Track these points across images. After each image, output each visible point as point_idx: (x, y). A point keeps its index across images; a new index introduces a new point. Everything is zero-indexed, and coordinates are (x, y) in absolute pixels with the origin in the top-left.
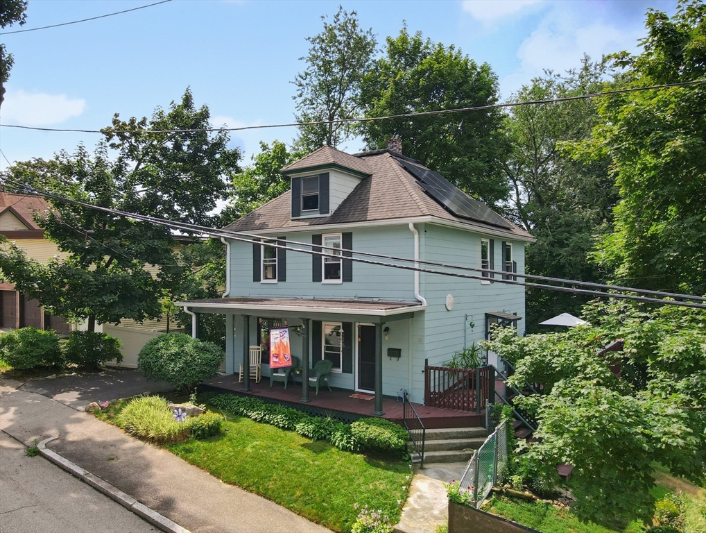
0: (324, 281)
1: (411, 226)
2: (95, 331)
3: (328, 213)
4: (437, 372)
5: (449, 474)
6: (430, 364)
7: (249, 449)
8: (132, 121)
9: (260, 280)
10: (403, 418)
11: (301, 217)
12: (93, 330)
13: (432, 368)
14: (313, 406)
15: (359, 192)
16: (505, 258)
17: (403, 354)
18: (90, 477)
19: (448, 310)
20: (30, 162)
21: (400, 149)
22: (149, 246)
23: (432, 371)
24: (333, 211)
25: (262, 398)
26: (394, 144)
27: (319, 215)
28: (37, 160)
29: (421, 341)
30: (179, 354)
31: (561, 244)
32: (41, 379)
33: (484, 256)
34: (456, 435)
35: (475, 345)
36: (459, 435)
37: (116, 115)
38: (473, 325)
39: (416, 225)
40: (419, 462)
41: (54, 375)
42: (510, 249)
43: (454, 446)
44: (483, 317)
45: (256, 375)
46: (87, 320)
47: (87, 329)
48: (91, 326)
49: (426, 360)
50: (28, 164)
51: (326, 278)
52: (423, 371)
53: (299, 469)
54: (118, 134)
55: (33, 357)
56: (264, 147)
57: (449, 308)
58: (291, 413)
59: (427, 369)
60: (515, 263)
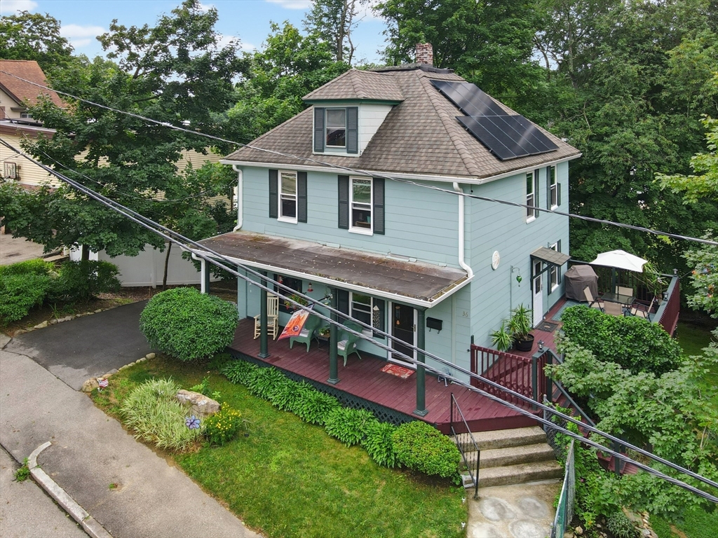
0: (352, 229)
1: (456, 186)
2: (90, 259)
3: (356, 152)
4: (485, 354)
5: (510, 511)
6: (477, 344)
7: (274, 468)
8: (133, 29)
9: (276, 217)
10: (449, 421)
11: (325, 153)
12: (88, 258)
13: (479, 349)
14: (343, 391)
15: (390, 124)
16: (549, 182)
17: (444, 325)
18: (90, 523)
19: (493, 270)
20: (14, 16)
21: (430, 56)
22: (151, 172)
23: (480, 352)
24: (363, 151)
25: (283, 371)
26: (425, 51)
27: (345, 154)
28: (23, 13)
29: (466, 315)
30: (188, 321)
31: (600, 138)
32: (30, 329)
33: (529, 191)
34: (511, 442)
35: (523, 307)
36: (514, 442)
37: (115, 21)
38: (521, 280)
39: (460, 185)
40: (472, 487)
41: (45, 322)
42: (554, 170)
43: (510, 460)
44: (528, 259)
45: (274, 330)
46: (81, 247)
47: (80, 259)
48: (86, 254)
49: (472, 338)
50: (13, 18)
51: (354, 225)
52: (468, 351)
53: (335, 505)
54: (117, 43)
55: (21, 306)
56: (274, 27)
57: (495, 267)
58: (319, 401)
59: (473, 349)
60: (559, 184)
